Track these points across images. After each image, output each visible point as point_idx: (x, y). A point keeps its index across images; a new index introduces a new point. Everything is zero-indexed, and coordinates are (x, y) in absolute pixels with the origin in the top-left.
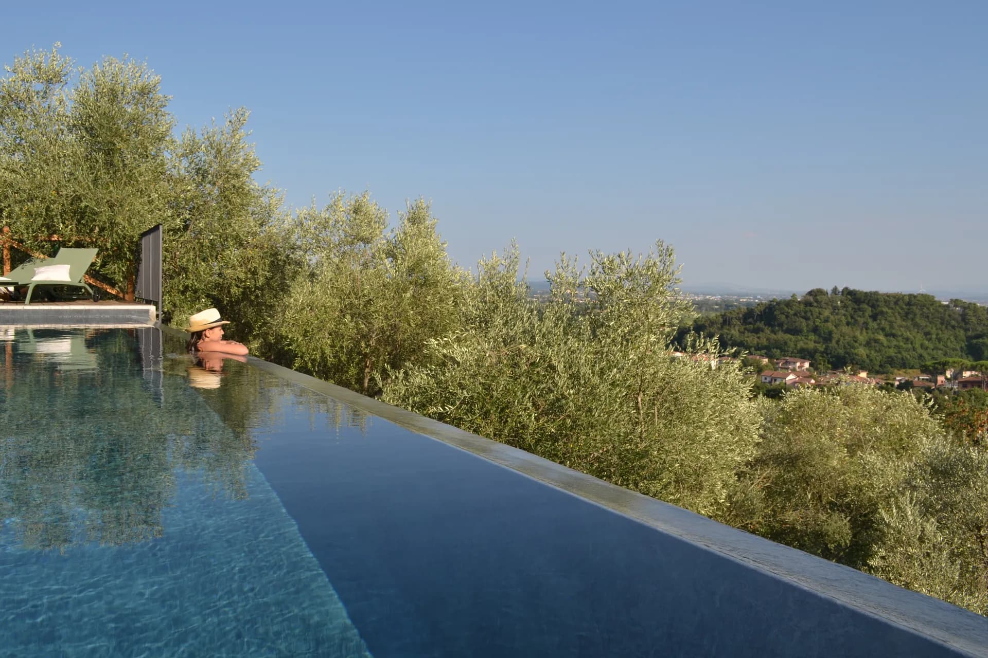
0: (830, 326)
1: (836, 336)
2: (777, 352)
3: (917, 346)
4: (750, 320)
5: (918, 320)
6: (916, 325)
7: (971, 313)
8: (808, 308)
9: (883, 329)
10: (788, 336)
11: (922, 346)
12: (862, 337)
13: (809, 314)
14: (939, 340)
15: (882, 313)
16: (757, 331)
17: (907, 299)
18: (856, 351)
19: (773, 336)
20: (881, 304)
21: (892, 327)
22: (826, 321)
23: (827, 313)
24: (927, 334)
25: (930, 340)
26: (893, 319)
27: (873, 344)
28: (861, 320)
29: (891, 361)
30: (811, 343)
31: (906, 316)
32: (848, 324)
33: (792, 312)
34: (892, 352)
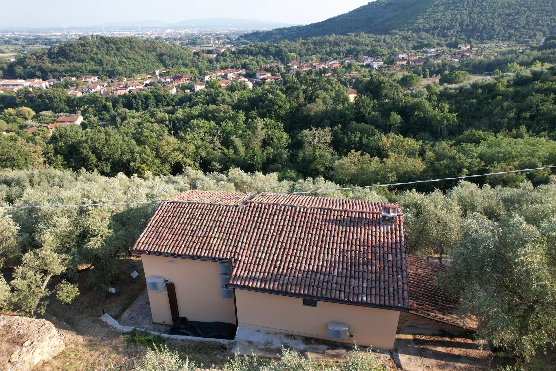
0: (99, 56)
1: (105, 62)
2: (78, 73)
3: (141, 63)
4: (53, 56)
5: (137, 49)
6: (137, 52)
7: (156, 44)
8: (84, 48)
9: (124, 56)
10: (80, 64)
11: (142, 62)
12: (117, 60)
13: (86, 51)
14: (148, 58)
15: (120, 47)
16: (59, 62)
17: (128, 39)
18: (117, 68)
19: (72, 65)
20: (118, 43)
21: (127, 54)
22: (96, 54)
23: (95, 50)
24: (142, 56)
25: (144, 59)
26: (126, 50)
27: (122, 64)
28: (112, 52)
29: (133, 71)
30: (93, 66)
31: (131, 48)
32: (107, 54)
33: (77, 51)
34: (132, 66)
